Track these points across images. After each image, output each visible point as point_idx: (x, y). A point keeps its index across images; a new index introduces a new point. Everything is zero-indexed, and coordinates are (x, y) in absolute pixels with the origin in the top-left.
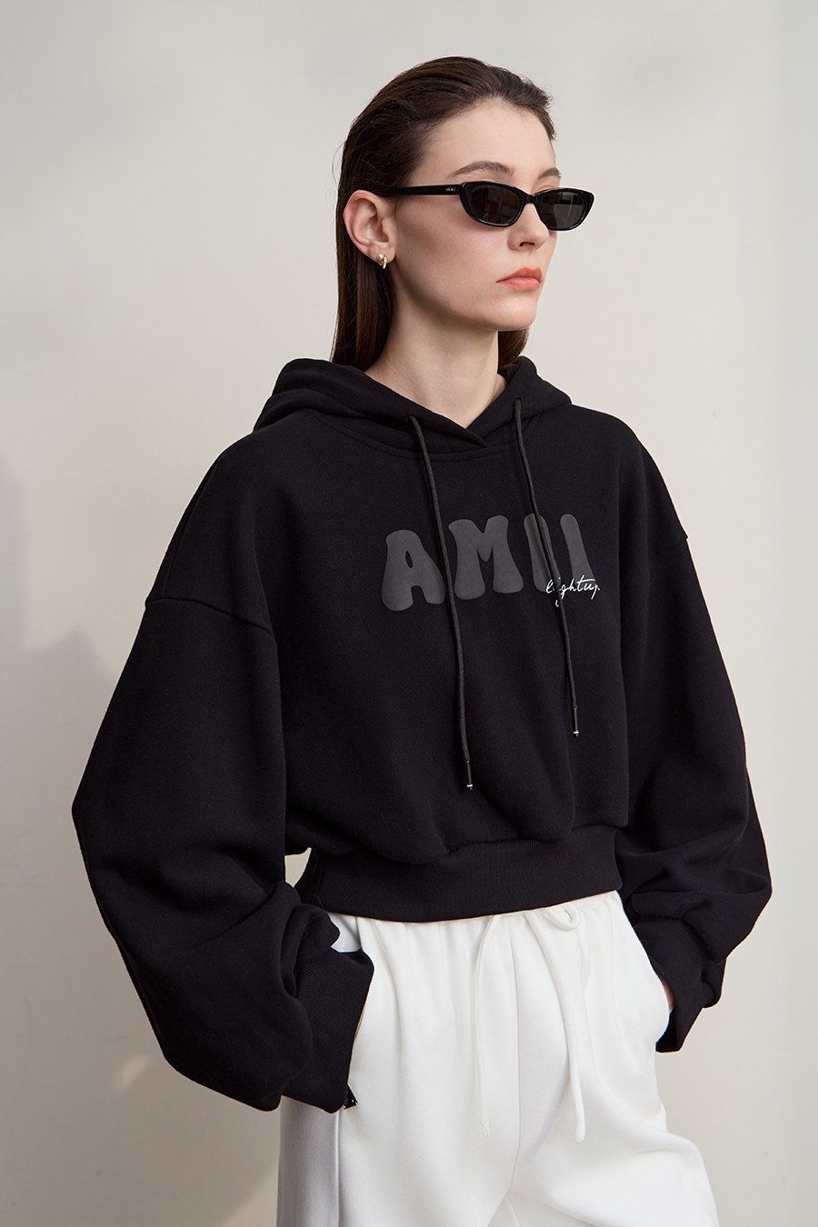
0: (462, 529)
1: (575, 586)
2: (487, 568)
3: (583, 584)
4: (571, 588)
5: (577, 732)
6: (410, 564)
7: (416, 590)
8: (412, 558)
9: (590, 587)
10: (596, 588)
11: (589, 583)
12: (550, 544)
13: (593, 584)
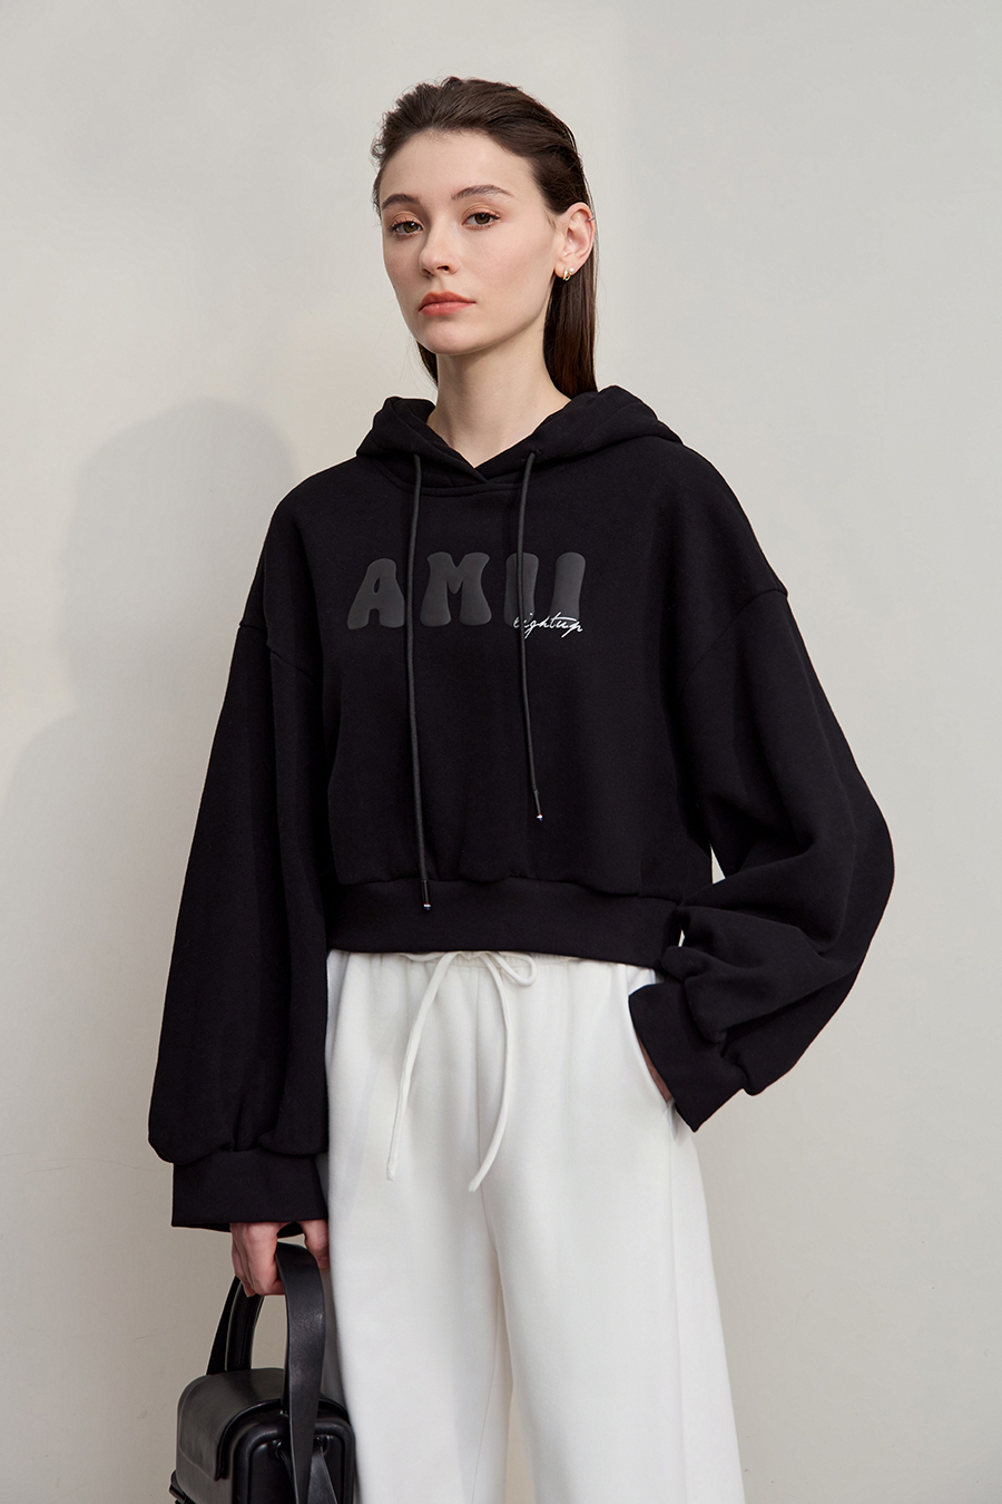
0: (441, 561)
1: (548, 623)
2: (455, 600)
3: (556, 621)
4: (543, 623)
5: (540, 817)
6: (376, 590)
7: (375, 614)
8: (381, 583)
9: (563, 625)
10: (573, 627)
11: (563, 621)
12: (534, 581)
13: (569, 623)
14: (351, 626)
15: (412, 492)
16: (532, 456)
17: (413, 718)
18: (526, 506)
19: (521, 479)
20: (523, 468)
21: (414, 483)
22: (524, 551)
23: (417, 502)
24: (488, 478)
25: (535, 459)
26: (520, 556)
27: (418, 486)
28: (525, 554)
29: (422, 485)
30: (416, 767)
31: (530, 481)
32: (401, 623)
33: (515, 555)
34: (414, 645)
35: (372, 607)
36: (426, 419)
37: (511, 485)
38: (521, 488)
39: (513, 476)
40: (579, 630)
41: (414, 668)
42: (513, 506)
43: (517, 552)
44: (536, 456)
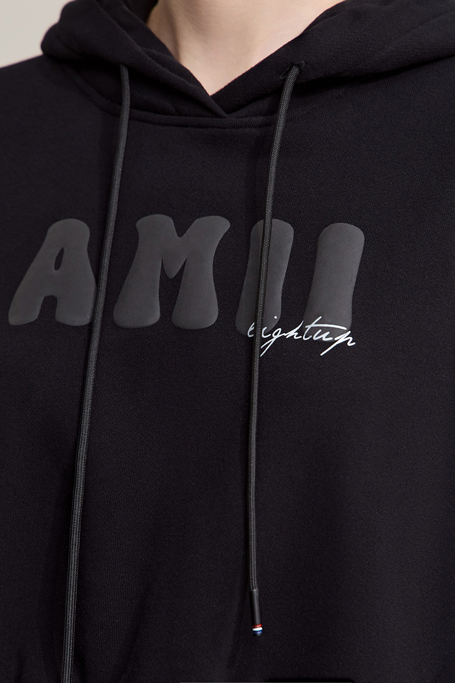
1: (300, 332)
2: (171, 289)
3: (313, 330)
4: (293, 333)
5: (259, 629)
6: (57, 266)
7: (50, 304)
8: (65, 257)
9: (324, 337)
10: (341, 339)
11: (324, 330)
12: (285, 265)
13: (335, 333)
14: (14, 319)
15: (117, 115)
16: (295, 71)
17: (81, 465)
18: (280, 152)
19: (274, 110)
20: (279, 91)
21: (120, 103)
22: (274, 216)
23: (124, 131)
24: (229, 111)
25: (298, 77)
26: (267, 225)
27: (127, 103)
28: (274, 220)
29: (133, 106)
30: (75, 538)
31: (289, 110)
32: (85, 320)
33: (262, 221)
34: (98, 355)
35: (49, 292)
36: (146, 17)
37: (260, 119)
38: (274, 123)
39: (264, 104)
40: (349, 344)
41: (95, 388)
42: (262, 147)
43: (264, 218)
44: (301, 71)
